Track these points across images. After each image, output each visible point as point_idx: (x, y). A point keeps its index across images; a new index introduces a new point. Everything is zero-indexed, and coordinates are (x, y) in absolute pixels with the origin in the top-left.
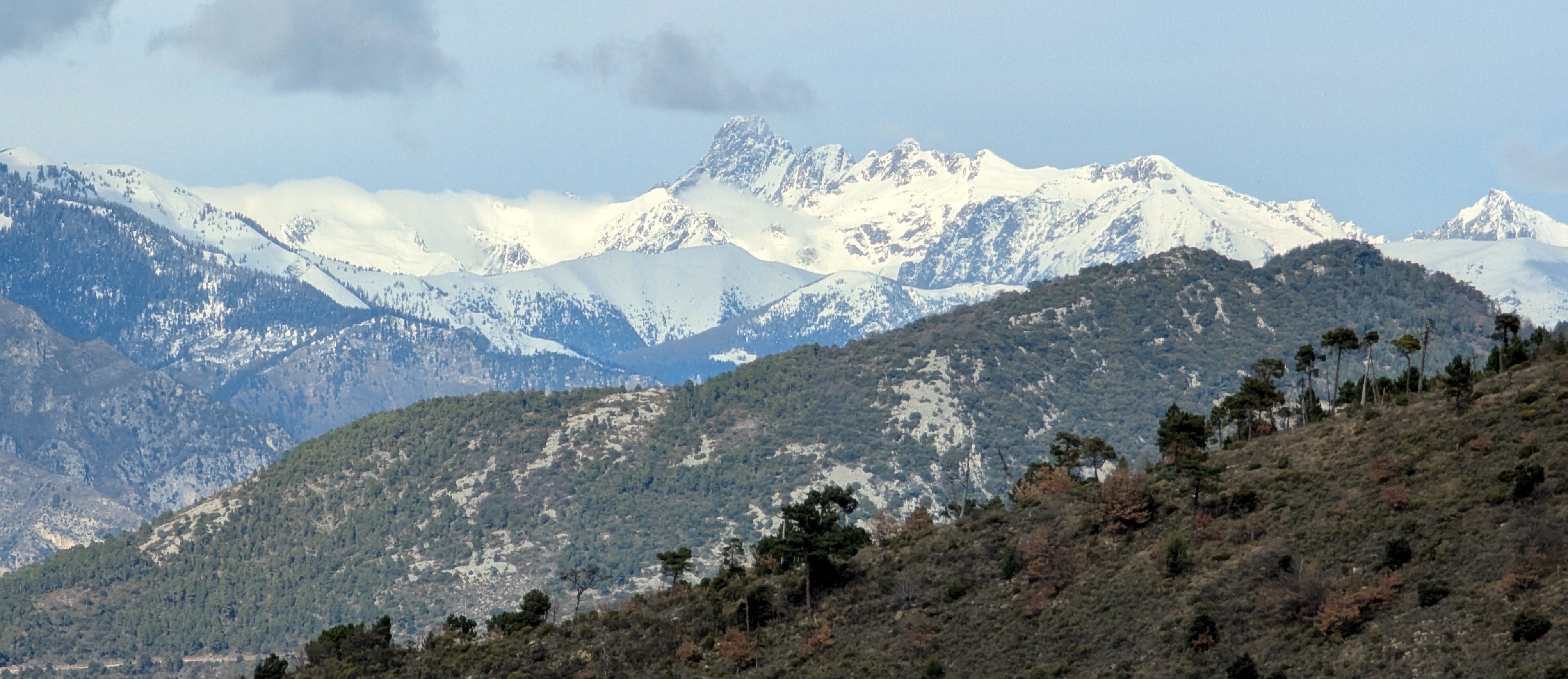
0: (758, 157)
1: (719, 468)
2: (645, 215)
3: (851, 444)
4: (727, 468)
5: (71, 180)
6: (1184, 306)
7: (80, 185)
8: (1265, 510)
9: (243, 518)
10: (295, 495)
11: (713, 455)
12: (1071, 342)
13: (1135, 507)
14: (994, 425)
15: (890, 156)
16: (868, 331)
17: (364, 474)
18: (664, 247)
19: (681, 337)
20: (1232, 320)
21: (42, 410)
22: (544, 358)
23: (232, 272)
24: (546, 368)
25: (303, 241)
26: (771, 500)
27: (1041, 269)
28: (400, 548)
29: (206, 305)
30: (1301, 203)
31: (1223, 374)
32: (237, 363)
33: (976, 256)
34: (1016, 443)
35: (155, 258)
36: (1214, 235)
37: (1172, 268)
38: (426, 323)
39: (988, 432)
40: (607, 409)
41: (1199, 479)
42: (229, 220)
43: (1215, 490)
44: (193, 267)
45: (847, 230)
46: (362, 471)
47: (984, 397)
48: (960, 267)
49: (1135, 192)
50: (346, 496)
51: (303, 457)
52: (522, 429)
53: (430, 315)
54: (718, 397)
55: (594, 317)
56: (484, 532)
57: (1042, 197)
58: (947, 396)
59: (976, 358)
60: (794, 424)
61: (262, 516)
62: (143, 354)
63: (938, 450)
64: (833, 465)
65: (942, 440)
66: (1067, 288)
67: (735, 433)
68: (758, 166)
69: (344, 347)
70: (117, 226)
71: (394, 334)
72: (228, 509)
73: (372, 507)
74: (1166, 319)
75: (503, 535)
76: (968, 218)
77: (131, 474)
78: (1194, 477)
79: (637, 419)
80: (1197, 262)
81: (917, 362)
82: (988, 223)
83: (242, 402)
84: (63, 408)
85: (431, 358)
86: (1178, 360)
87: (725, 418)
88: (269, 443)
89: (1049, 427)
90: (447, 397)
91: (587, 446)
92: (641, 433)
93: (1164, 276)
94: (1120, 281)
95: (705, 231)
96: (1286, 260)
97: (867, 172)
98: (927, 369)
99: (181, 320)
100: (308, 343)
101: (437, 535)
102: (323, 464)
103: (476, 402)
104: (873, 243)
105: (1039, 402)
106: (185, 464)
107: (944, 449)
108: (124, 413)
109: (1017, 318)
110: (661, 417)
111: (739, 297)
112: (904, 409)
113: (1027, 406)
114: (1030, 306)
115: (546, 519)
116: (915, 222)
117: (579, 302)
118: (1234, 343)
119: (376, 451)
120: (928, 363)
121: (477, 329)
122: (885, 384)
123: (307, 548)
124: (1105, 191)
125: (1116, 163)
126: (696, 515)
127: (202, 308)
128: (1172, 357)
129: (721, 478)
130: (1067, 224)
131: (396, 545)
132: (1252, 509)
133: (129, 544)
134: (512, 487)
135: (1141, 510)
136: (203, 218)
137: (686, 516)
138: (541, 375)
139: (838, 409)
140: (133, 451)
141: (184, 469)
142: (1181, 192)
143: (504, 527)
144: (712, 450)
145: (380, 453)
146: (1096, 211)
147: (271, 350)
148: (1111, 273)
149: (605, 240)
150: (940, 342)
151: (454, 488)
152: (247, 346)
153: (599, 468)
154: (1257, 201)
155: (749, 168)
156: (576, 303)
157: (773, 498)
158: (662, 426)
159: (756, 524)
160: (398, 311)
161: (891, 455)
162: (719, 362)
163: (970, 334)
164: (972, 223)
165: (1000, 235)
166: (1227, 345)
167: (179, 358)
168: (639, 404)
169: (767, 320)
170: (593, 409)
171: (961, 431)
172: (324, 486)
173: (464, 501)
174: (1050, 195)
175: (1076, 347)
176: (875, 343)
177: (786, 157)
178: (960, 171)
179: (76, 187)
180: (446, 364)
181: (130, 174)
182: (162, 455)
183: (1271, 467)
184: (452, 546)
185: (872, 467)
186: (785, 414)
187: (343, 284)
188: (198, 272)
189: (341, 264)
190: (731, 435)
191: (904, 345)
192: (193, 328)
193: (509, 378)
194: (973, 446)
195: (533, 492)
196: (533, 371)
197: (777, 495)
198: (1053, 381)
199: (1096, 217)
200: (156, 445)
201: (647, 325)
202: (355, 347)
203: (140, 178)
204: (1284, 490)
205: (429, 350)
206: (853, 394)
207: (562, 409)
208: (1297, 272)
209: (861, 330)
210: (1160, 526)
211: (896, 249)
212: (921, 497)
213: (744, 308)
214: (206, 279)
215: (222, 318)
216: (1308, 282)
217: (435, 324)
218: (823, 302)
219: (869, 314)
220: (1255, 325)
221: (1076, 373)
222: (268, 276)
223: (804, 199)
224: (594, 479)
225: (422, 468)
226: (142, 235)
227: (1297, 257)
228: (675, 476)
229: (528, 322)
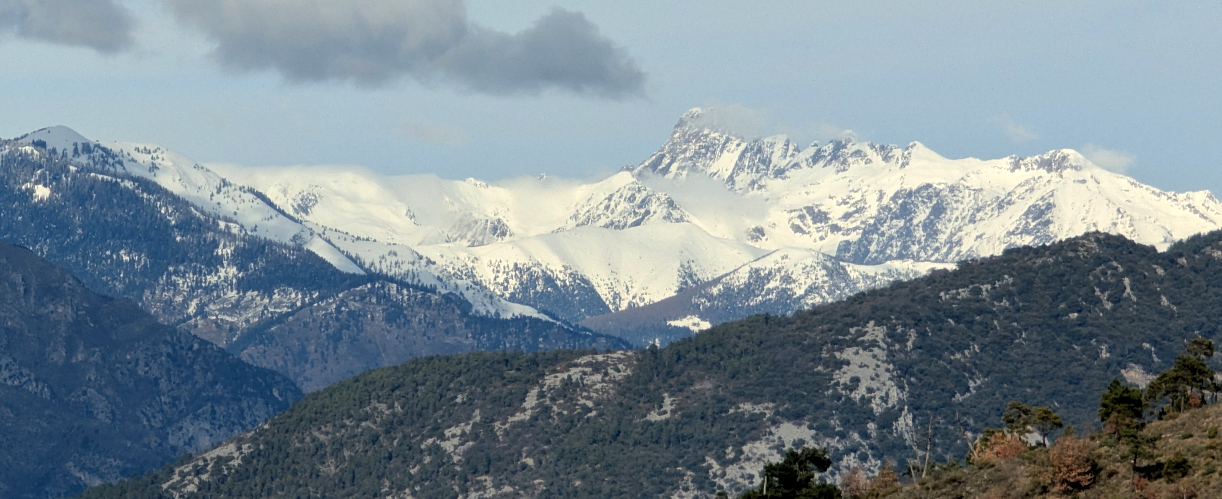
0: (713, 145)
1: (679, 423)
2: (612, 196)
3: (797, 403)
4: (686, 423)
5: (102, 156)
6: (1096, 285)
7: (111, 160)
8: (1196, 475)
9: (255, 461)
10: (302, 441)
11: (673, 412)
12: (995, 315)
13: (1079, 471)
14: (924, 390)
15: (831, 146)
16: (810, 302)
17: (363, 424)
18: (629, 224)
19: (642, 304)
20: (1139, 298)
21: (74, 361)
22: (521, 321)
23: (244, 240)
24: (522, 331)
25: (307, 213)
26: (725, 453)
27: (964, 249)
28: (394, 490)
29: (220, 269)
30: (1197, 193)
31: (1129, 346)
32: (247, 321)
33: (907, 236)
34: (944, 406)
35: (176, 226)
36: (1119, 221)
37: (1086, 251)
38: (416, 288)
39: (920, 395)
40: (580, 369)
41: (1137, 447)
42: (242, 194)
43: (1151, 457)
44: (210, 235)
45: (791, 211)
46: (361, 420)
47: (916, 363)
48: (892, 246)
49: (1049, 181)
50: (346, 443)
51: (309, 407)
52: (505, 385)
53: (419, 281)
54: (679, 359)
55: (565, 285)
56: (469, 477)
57: (966, 184)
58: (883, 362)
59: (910, 329)
60: (747, 385)
61: (272, 459)
62: (164, 311)
63: (875, 410)
64: (780, 423)
65: (878, 401)
66: (991, 267)
67: (694, 393)
68: (713, 153)
69: (343, 309)
70: (143, 198)
71: (386, 297)
72: (241, 453)
73: (370, 453)
74: (1079, 296)
75: (486, 480)
76: (900, 202)
77: (152, 419)
78: (1132, 445)
79: (607, 379)
80: (1109, 245)
81: (857, 331)
82: (918, 208)
83: (251, 356)
84: (92, 359)
85: (420, 320)
86: (1090, 333)
87: (685, 379)
88: (276, 393)
89: (974, 392)
90: (437, 356)
91: (562, 401)
92: (611, 391)
93: (1078, 257)
94: (1039, 261)
95: (665, 210)
96: (1187, 245)
97: (810, 160)
98: (866, 338)
99: (198, 283)
100: (311, 304)
101: (427, 479)
102: (327, 414)
103: (464, 361)
104: (814, 223)
105: (964, 368)
106: (200, 411)
107: (880, 410)
108: (147, 365)
109: (946, 294)
110: (628, 377)
111: (694, 269)
112: (845, 373)
113: (954, 372)
114: (959, 283)
115: (525, 467)
116: (853, 204)
117: (552, 271)
118: (1140, 320)
119: (374, 402)
120: (866, 332)
121: (462, 294)
122: (828, 351)
123: (310, 489)
124: (1023, 180)
125: (1032, 155)
126: (657, 466)
127: (217, 271)
128: (1084, 331)
129: (680, 432)
130: (988, 209)
131: (391, 488)
132: (1184, 474)
133: (153, 483)
134: (495, 438)
135: (1085, 474)
136: (219, 191)
137: (650, 466)
138: (517, 336)
139: (786, 372)
140: (155, 398)
141: (199, 416)
142: (1091, 183)
143: (487, 473)
144: (673, 407)
145: (377, 405)
146: (1014, 197)
147: (278, 310)
148: (1031, 255)
149: (576, 217)
150: (878, 313)
151: (443, 438)
152: (257, 306)
153: (572, 422)
154: (1157, 191)
155: (705, 155)
156: (549, 273)
157: (727, 451)
158: (628, 385)
159: (711, 474)
160: (391, 277)
161: (833, 415)
162: (675, 327)
163: (905, 307)
164: (904, 206)
165: (928, 218)
166: (1133, 321)
167: (196, 315)
168: (608, 365)
169: (720, 290)
170: (567, 369)
171: (895, 394)
172: (327, 433)
173: (452, 449)
174: (974, 182)
175: (999, 320)
176: (820, 313)
177: (738, 145)
178: (894, 161)
179: (107, 162)
180: (434, 325)
181: (155, 151)
182: (180, 403)
183: (1202, 437)
184: (440, 489)
185: (815, 425)
186: (739, 376)
187: (343, 252)
188: (214, 240)
189: (341, 234)
190: (690, 394)
191: (845, 316)
192: (208, 290)
193: (489, 338)
194: (906, 407)
195: (514, 442)
196: (510, 333)
197: (730, 448)
198: (978, 351)
199: (1014, 203)
200: (176, 393)
201: (612, 293)
202: (353, 308)
203: (164, 155)
204: (1213, 458)
205: (419, 313)
206: (800, 359)
207: (540, 369)
208: (1197, 256)
209: (802, 301)
210: (1102, 488)
211: (835, 228)
212: (858, 452)
213: (699, 280)
214: (221, 246)
215: (234, 281)
216: (1207, 265)
217: (424, 289)
218: (769, 277)
219: (810, 287)
220: (1159, 303)
221: (999, 344)
222: (276, 244)
223: (753, 183)
224: (567, 431)
225: (415, 418)
226: (166, 206)
227: (1197, 243)
228: (639, 430)
229: (506, 289)
